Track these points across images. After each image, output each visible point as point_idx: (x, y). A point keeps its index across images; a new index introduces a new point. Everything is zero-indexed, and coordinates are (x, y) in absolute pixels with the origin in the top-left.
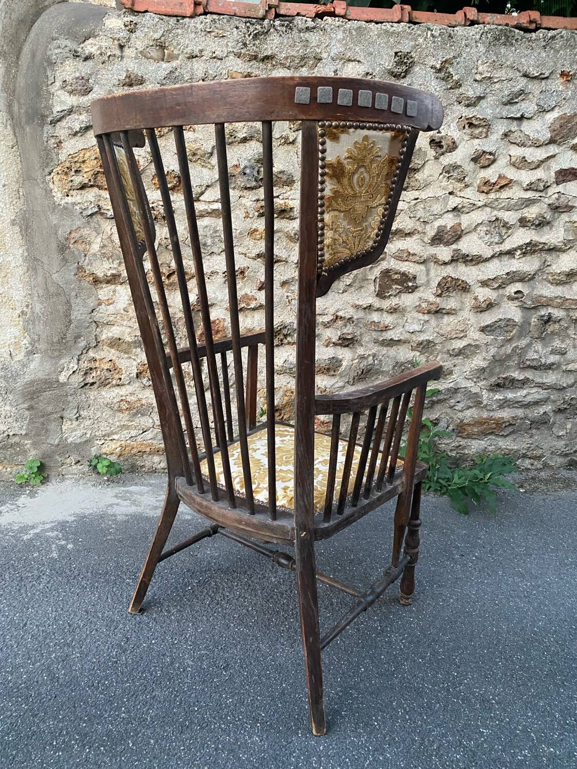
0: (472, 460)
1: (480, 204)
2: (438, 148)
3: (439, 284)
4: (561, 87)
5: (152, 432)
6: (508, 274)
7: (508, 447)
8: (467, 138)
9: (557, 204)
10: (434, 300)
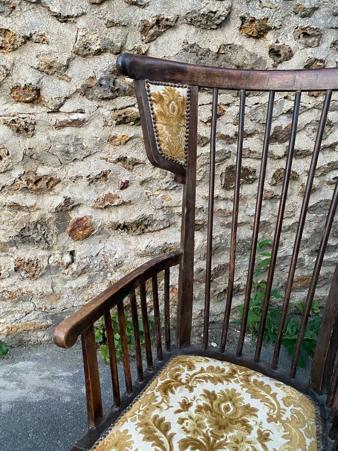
0: (295, 307)
1: (310, 106)
2: (276, 57)
3: (274, 176)
5: (34, 313)
6: (329, 164)
7: (322, 295)
8: (301, 47)
10: (270, 189)
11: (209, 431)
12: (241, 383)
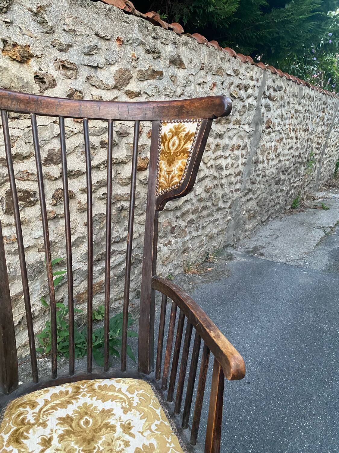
1: (76, 131)
2: (41, 83)
3: (53, 196)
4: (118, 48)
6: (98, 182)
8: (62, 77)
9: (121, 132)
10: (52, 209)
11: (80, 451)
12: (89, 395)
